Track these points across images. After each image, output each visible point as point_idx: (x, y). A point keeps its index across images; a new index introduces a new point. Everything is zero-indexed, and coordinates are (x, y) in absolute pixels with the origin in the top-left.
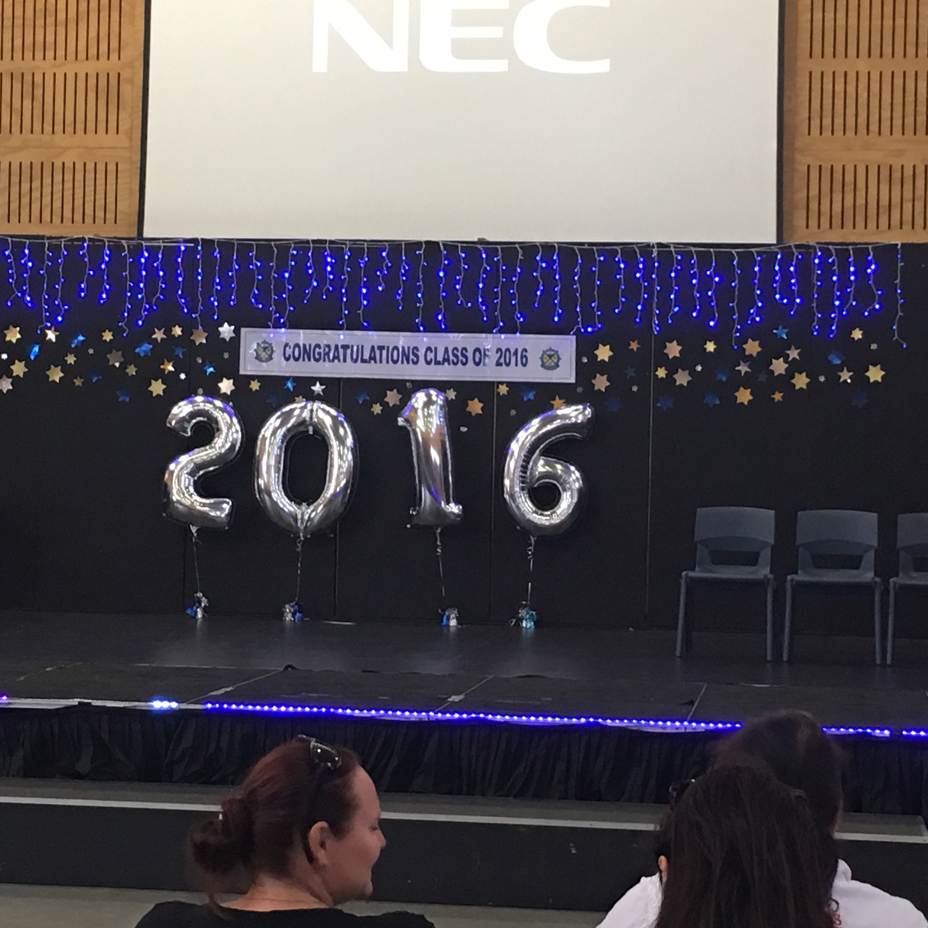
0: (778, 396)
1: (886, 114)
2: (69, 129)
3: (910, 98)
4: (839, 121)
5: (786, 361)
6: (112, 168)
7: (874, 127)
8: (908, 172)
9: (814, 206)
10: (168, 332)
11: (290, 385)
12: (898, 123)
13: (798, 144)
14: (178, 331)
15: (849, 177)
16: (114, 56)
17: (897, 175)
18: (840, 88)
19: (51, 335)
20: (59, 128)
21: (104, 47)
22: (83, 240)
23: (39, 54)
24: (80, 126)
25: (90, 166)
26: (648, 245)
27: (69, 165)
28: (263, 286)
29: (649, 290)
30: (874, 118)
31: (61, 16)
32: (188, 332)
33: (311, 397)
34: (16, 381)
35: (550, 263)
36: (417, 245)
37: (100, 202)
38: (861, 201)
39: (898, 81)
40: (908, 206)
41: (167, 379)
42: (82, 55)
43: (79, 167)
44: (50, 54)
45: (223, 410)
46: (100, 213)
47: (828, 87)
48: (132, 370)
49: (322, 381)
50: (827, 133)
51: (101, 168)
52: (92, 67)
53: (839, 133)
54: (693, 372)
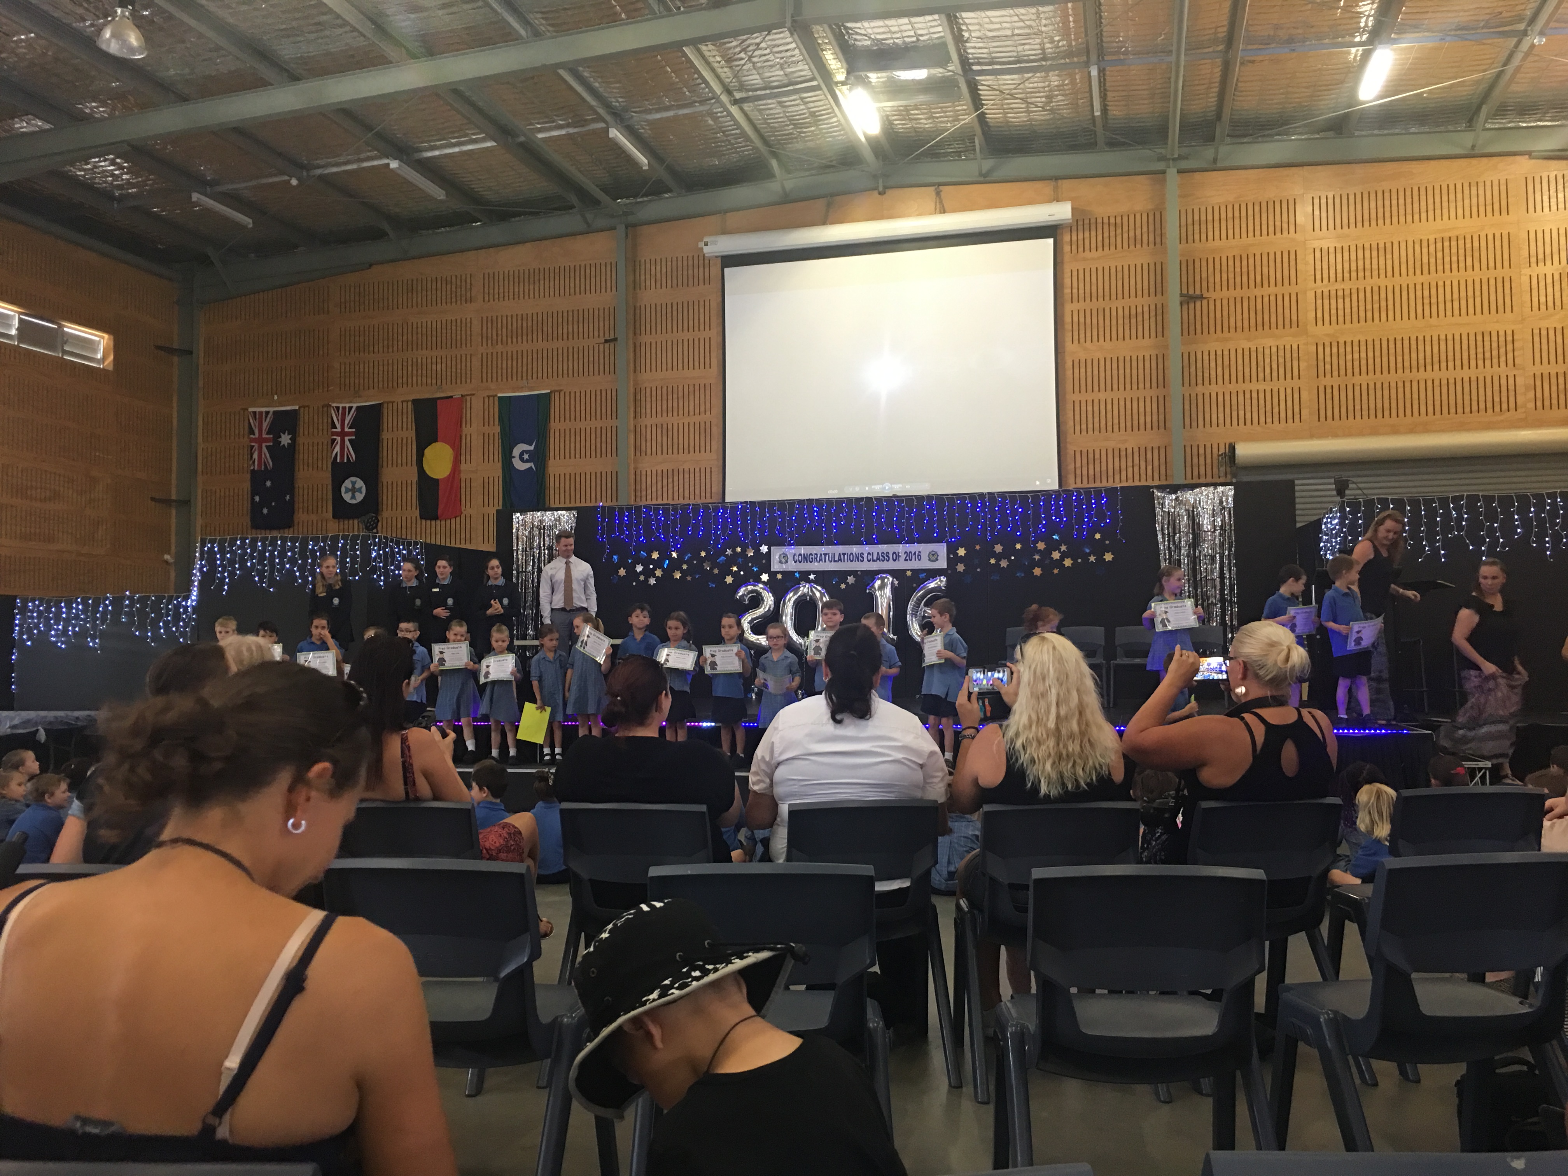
0: (1056, 571)
1: (1116, 421)
2: (686, 451)
3: (1129, 412)
4: (1090, 426)
5: (1060, 552)
6: (708, 471)
7: (1110, 428)
8: (1130, 451)
9: (1078, 472)
10: (734, 550)
11: (797, 575)
12: (1122, 425)
13: (1068, 440)
14: (739, 550)
15: (1097, 456)
16: (708, 413)
17: (1123, 454)
18: (1090, 408)
19: (674, 555)
20: (681, 451)
21: (702, 409)
22: (689, 505)
23: (670, 414)
24: (692, 449)
25: (697, 470)
26: (982, 494)
27: (687, 470)
28: (782, 523)
29: (984, 517)
30: (1110, 424)
31: (681, 394)
32: (744, 551)
33: (808, 581)
34: (657, 579)
35: (931, 506)
36: (862, 499)
37: (703, 488)
38: (1104, 468)
39: (1122, 403)
40: (1130, 470)
41: (735, 575)
42: (692, 413)
43: (692, 471)
44: (675, 413)
45: (764, 589)
46: (703, 494)
47: (1084, 408)
48: (716, 571)
49: (814, 572)
50: (1084, 433)
51: (703, 471)
52: (697, 419)
53: (1090, 432)
54: (1010, 560)
